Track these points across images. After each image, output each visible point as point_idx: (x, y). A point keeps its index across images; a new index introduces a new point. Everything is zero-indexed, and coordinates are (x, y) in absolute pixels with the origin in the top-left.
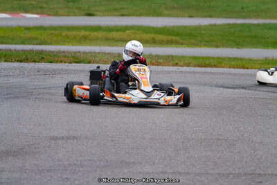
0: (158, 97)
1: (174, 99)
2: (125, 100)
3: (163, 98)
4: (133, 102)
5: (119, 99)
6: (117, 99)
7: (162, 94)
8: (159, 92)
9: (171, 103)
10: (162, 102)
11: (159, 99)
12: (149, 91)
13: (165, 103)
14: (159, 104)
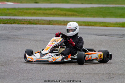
2: (30, 60)
3: (51, 58)
4: (33, 61)
6: (27, 59)
7: (53, 55)
8: (51, 54)
9: (57, 60)
10: (50, 60)
11: (48, 58)
12: (44, 53)
13: (53, 61)
14: (48, 61)
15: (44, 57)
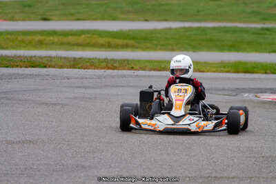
0: (189, 122)
1: (210, 125)
2: (150, 128)
3: (195, 124)
4: (158, 129)
5: (143, 126)
6: (141, 127)
7: (196, 119)
8: (191, 117)
9: (205, 129)
10: (193, 128)
11: (189, 125)
12: (178, 116)
13: (198, 130)
14: (190, 130)
15: (181, 123)
